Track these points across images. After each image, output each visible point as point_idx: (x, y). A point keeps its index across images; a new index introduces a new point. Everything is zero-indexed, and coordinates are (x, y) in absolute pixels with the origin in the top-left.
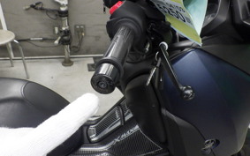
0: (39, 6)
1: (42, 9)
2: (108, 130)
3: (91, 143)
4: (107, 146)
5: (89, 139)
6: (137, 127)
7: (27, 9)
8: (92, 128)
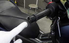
0: (46, 1)
1: (46, 2)
2: (44, 38)
3: (39, 38)
4: (42, 42)
5: (39, 37)
6: (52, 41)
7: (43, 1)
8: (41, 35)
